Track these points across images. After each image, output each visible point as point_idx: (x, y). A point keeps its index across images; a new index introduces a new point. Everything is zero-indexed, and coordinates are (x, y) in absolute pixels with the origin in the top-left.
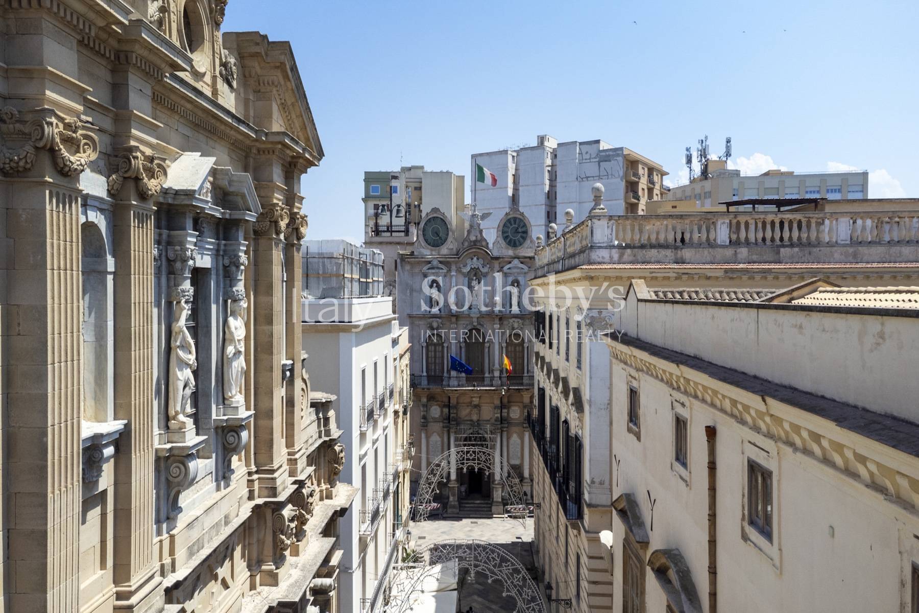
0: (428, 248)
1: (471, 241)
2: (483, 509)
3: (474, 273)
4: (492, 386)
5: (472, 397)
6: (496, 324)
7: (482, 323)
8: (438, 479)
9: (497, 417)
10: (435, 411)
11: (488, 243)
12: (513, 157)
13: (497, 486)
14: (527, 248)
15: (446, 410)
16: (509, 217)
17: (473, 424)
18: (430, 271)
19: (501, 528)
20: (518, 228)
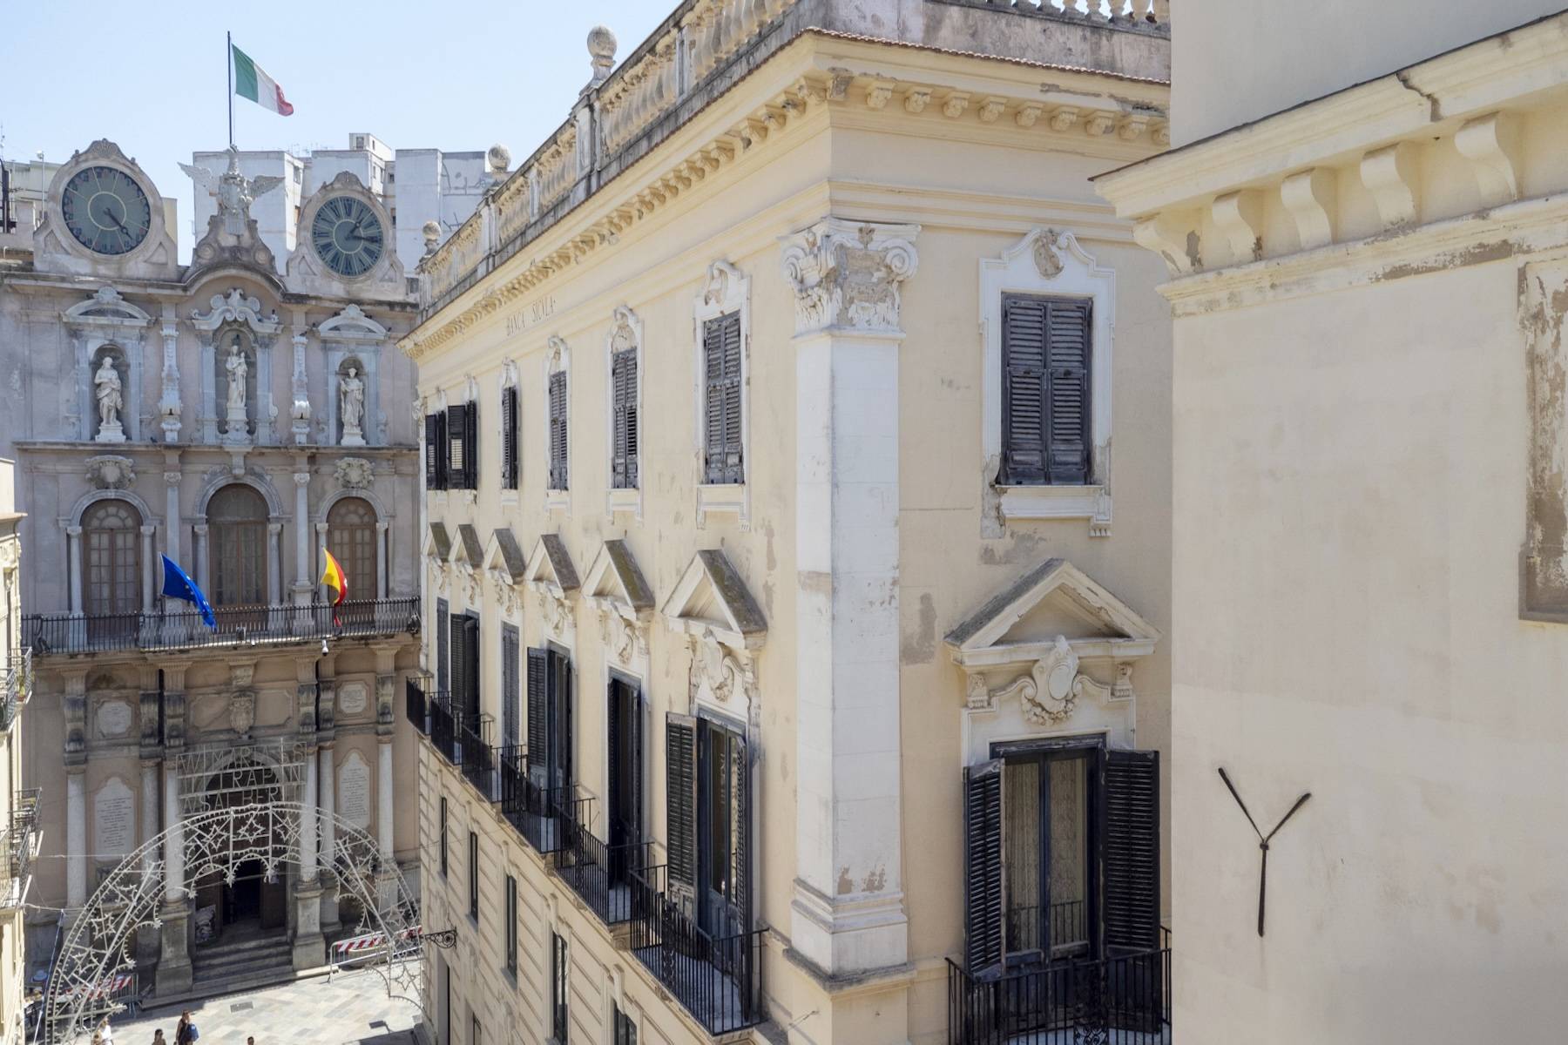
0: (82, 256)
1: (223, 249)
2: (267, 961)
3: (232, 335)
4: (290, 633)
5: (231, 668)
6: (300, 471)
7: (257, 469)
8: (131, 924)
9: (307, 715)
10: (115, 716)
11: (273, 258)
12: (296, 169)
13: (308, 894)
14: (382, 280)
15: (150, 710)
16: (333, 196)
17: (234, 738)
18: (90, 319)
19: (323, 1005)
20: (356, 227)
